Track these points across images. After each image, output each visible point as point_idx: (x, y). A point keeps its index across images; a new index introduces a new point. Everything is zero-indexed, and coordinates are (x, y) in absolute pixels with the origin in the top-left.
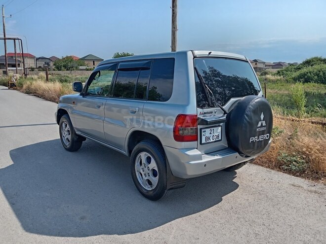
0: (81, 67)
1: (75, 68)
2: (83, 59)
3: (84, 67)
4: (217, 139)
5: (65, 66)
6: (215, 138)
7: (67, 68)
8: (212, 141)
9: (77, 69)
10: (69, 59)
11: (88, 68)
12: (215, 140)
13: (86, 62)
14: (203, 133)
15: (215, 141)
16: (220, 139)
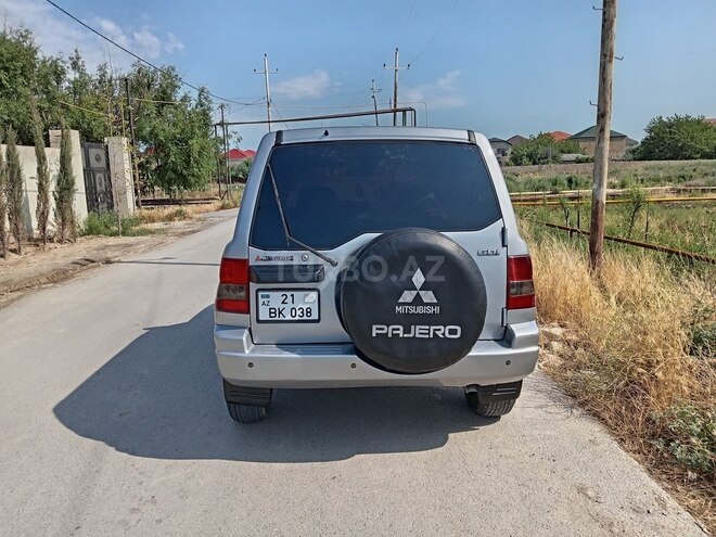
0: (565, 157)
1: (550, 159)
2: (577, 137)
3: (572, 156)
4: (305, 318)
5: (530, 156)
6: (299, 313)
7: (534, 159)
8: (289, 317)
9: (555, 159)
10: (545, 139)
11: (581, 156)
12: (297, 318)
13: (582, 144)
14: (261, 301)
15: (298, 321)
16: (315, 316)
